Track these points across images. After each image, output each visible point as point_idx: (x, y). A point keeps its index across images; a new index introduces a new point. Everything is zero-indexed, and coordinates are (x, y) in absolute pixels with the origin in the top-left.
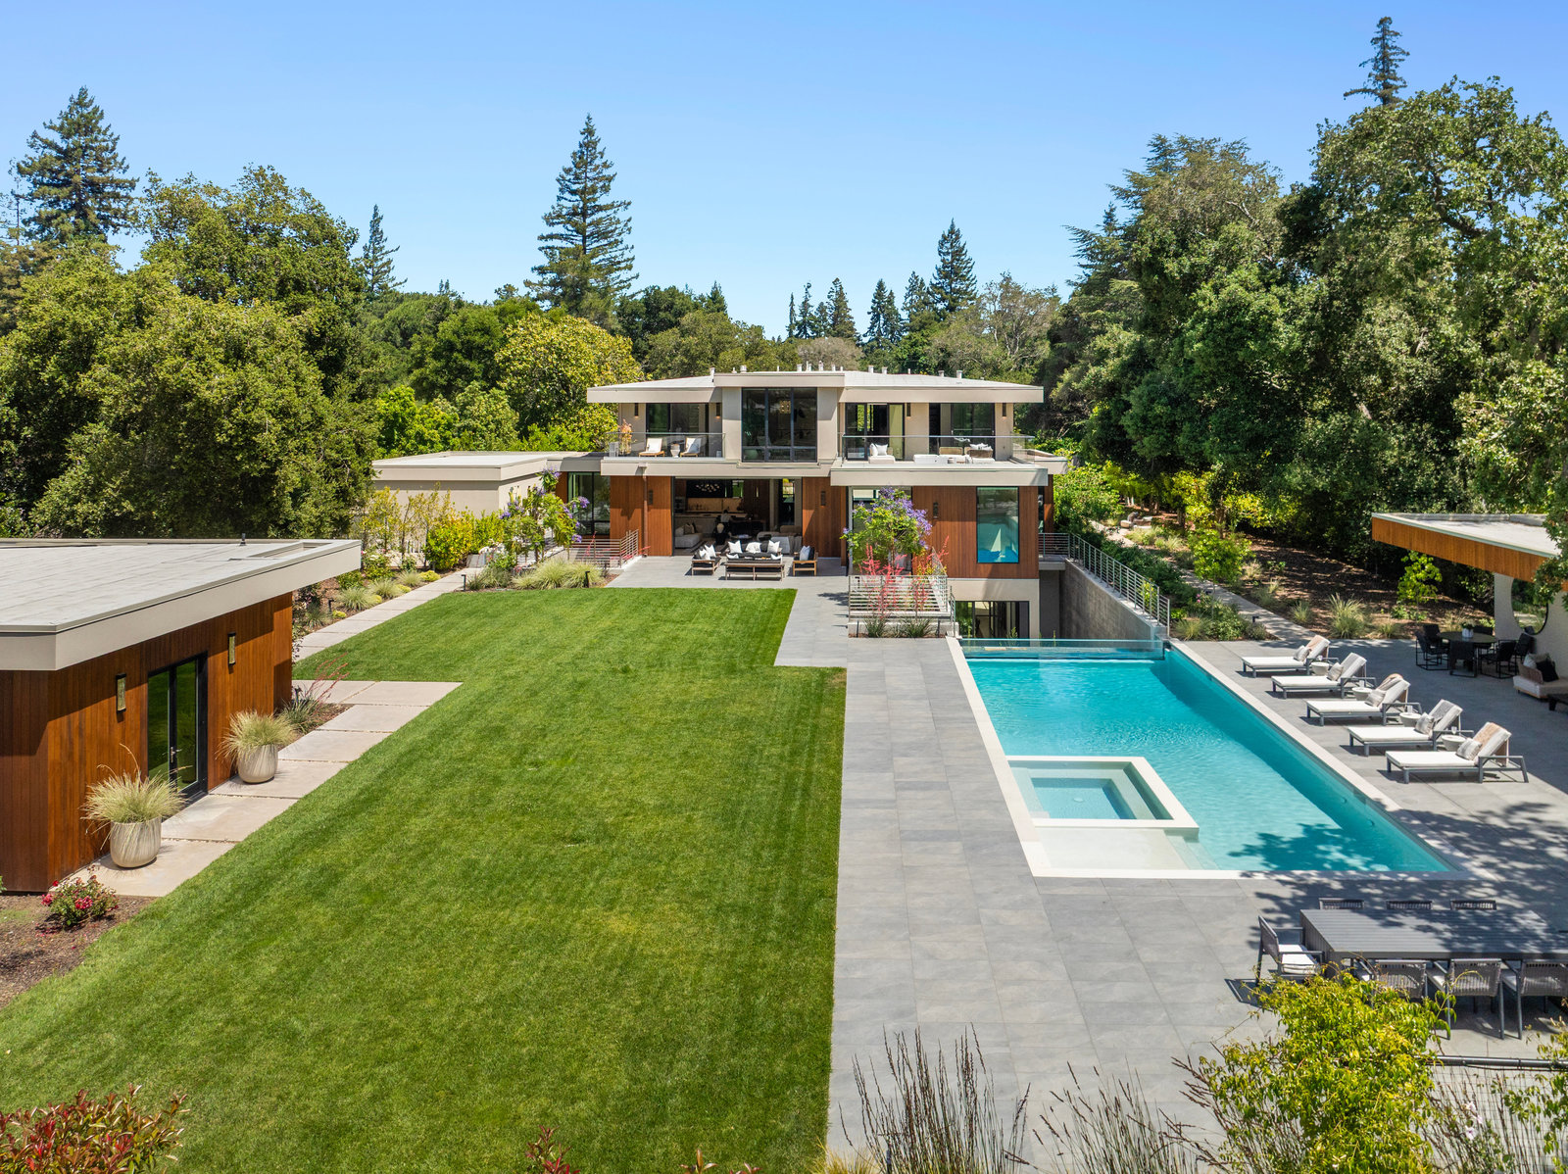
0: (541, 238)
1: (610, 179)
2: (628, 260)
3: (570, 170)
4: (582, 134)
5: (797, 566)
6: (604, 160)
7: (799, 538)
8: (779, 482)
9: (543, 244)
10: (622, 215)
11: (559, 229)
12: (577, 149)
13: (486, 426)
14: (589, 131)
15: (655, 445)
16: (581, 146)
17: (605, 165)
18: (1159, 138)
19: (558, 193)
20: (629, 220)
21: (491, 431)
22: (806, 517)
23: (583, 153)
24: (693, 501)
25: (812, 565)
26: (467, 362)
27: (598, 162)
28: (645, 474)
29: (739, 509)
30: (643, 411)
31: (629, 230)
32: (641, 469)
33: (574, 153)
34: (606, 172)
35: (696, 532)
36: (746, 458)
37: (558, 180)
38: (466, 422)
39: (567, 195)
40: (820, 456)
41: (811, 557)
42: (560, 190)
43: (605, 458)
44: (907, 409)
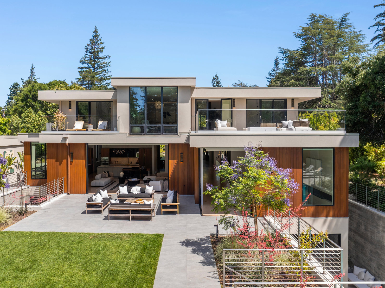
0: (79, 68)
1: (103, 48)
2: (110, 76)
3: (89, 45)
4: (94, 32)
5: (165, 207)
6: (101, 41)
7: (166, 182)
8: (158, 147)
9: (80, 70)
10: (107, 60)
11: (86, 65)
12: (92, 37)
13: (33, 127)
14: (96, 32)
15: (79, 125)
16: (93, 37)
17: (102, 43)
18: (312, 15)
19: (85, 53)
20: (110, 62)
21: (36, 129)
22: (171, 165)
23: (94, 39)
24: (113, 159)
25: (175, 207)
26: (34, 103)
27: (99, 42)
28: (67, 142)
29: (137, 163)
30: (74, 106)
31: (110, 66)
32: (65, 139)
33: (91, 39)
34: (102, 46)
35: (109, 176)
36: (132, 132)
37: (85, 48)
38: (24, 125)
39: (88, 54)
40: (180, 131)
41: (175, 200)
42: (86, 52)
43: (42, 132)
44: (233, 102)
